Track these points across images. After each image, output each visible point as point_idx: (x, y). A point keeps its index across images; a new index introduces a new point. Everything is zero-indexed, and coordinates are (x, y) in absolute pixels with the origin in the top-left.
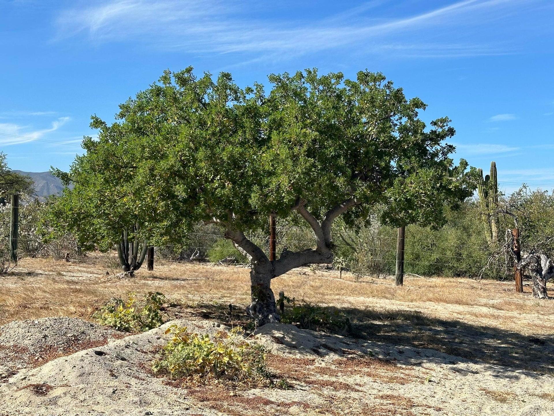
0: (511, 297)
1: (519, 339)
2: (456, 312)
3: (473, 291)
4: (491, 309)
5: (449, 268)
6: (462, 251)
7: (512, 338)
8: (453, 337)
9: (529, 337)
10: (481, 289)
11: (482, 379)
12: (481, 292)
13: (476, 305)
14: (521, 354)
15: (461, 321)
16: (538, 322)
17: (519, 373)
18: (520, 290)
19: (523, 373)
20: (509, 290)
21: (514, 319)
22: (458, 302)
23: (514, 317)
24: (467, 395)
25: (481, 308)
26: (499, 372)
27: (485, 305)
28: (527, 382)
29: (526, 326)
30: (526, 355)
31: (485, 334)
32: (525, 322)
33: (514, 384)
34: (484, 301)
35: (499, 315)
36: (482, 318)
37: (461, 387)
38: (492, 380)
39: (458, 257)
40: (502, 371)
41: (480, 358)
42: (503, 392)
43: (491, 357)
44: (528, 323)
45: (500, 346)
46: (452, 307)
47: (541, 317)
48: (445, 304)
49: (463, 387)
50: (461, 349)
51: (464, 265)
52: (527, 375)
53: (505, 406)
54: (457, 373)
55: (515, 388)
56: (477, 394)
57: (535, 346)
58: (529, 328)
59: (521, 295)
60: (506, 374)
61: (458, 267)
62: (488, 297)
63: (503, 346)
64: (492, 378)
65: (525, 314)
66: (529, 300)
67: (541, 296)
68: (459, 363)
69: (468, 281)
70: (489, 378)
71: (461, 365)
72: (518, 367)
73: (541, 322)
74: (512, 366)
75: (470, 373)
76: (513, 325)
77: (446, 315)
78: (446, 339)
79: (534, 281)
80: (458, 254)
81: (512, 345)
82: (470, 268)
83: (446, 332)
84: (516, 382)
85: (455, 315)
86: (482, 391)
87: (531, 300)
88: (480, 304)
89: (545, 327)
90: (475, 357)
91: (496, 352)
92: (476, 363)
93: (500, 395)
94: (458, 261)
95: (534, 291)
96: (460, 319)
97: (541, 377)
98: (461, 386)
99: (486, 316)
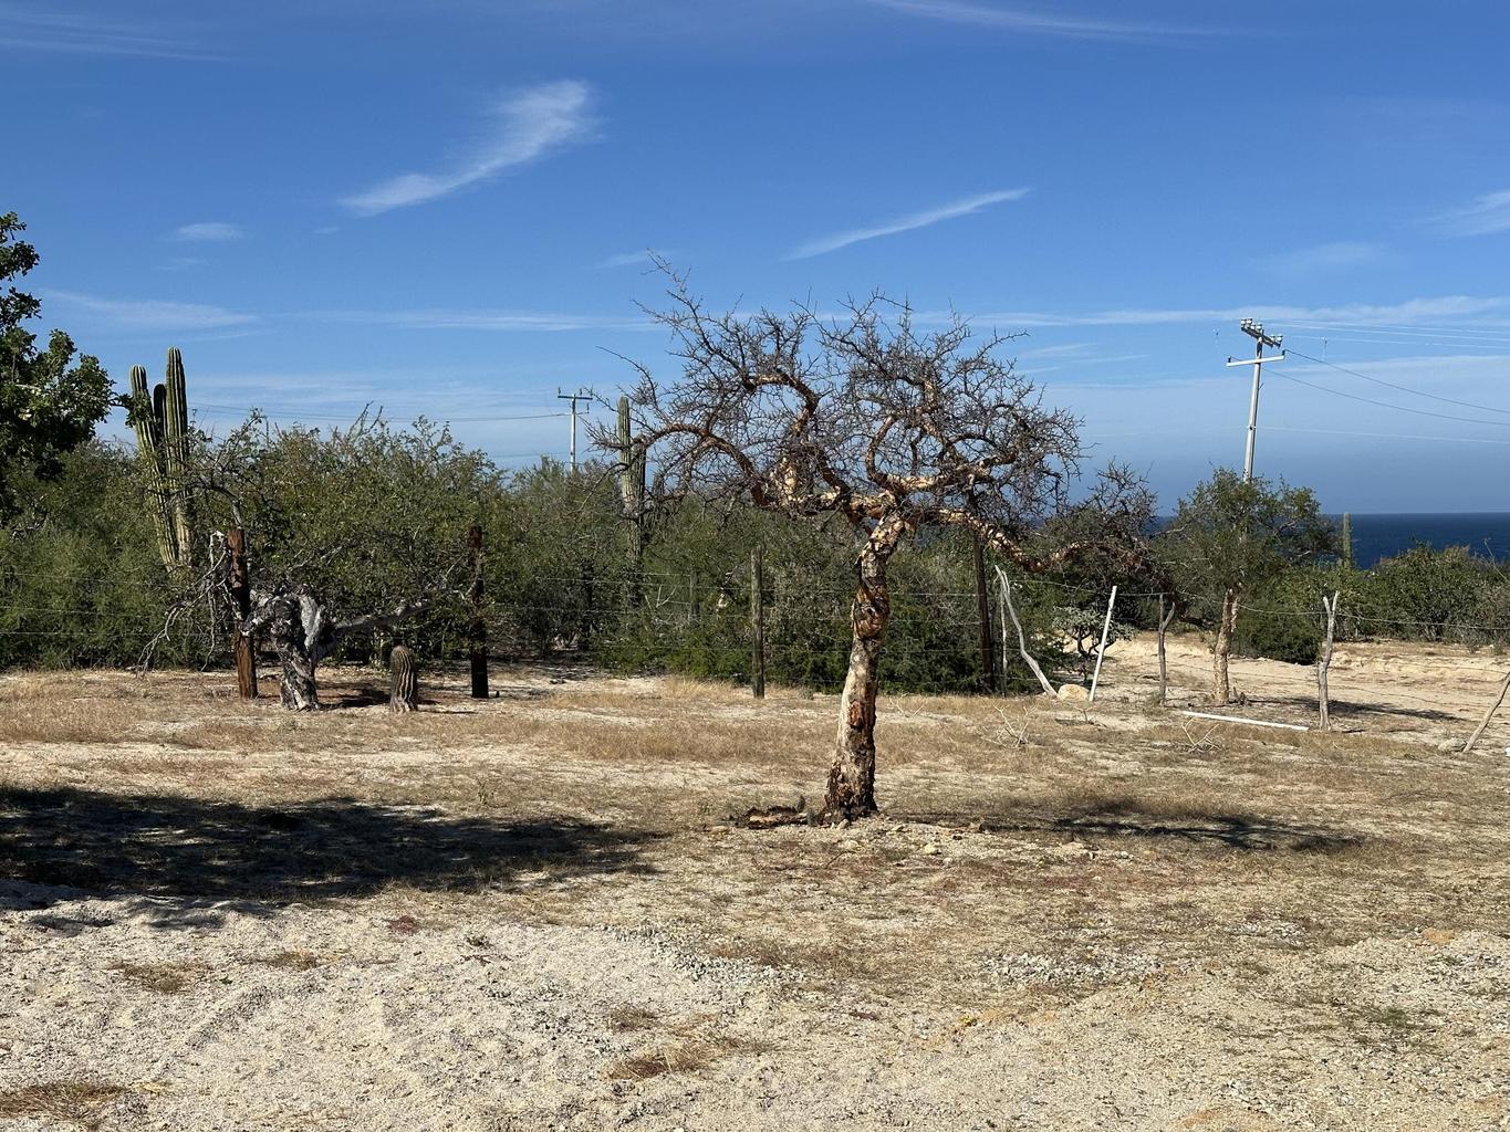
0: (224, 711)
1: (232, 821)
2: (66, 765)
3: (124, 702)
4: (168, 746)
5: (59, 645)
6: (95, 596)
7: (215, 820)
8: (49, 833)
9: (260, 811)
10: (145, 697)
11: (119, 938)
12: (145, 706)
13: (128, 739)
14: (237, 858)
15: (78, 786)
16: (288, 770)
17: (222, 908)
18: (250, 691)
19: (233, 908)
20: (222, 694)
21: (227, 770)
22: (78, 737)
23: (226, 764)
24: (70, 988)
25: (139, 747)
26: (168, 913)
27: (153, 739)
28: (242, 929)
29: (256, 783)
30: (248, 859)
31: (141, 817)
32: (254, 773)
33: (206, 940)
34: (149, 727)
35: (187, 762)
36: (142, 775)
37: (57, 968)
38: (149, 936)
39: (85, 613)
40: (177, 908)
41: (122, 882)
42: (174, 964)
43: (152, 875)
44: (263, 777)
45: (181, 842)
46: (56, 752)
47: (299, 756)
48: (36, 744)
49: (63, 967)
50: (71, 864)
51: (101, 635)
52: (243, 910)
53: (177, 999)
54: (51, 931)
55: (208, 950)
56: (101, 980)
57: (274, 834)
58: (264, 787)
59: (252, 705)
60: (188, 916)
61: (83, 639)
62: (163, 717)
63: (188, 842)
64: (147, 933)
65: (257, 755)
66: (272, 715)
67: (302, 704)
68: (60, 902)
69: (110, 677)
70: (139, 933)
71: (66, 909)
72: (221, 893)
73: (295, 771)
74: (208, 891)
75: (87, 928)
76: (223, 784)
77: (38, 775)
78: (29, 840)
79: (284, 665)
80: (83, 603)
81: (213, 837)
82: (119, 640)
83: (28, 822)
84: (213, 934)
85: (64, 771)
86: (115, 971)
87: (275, 716)
88: (138, 736)
89: (304, 781)
90: (107, 881)
91: (169, 860)
92: (105, 896)
93: (166, 975)
94: (83, 624)
95: (284, 690)
96: (77, 781)
97: (279, 911)
98: (60, 964)
99: (150, 767)
